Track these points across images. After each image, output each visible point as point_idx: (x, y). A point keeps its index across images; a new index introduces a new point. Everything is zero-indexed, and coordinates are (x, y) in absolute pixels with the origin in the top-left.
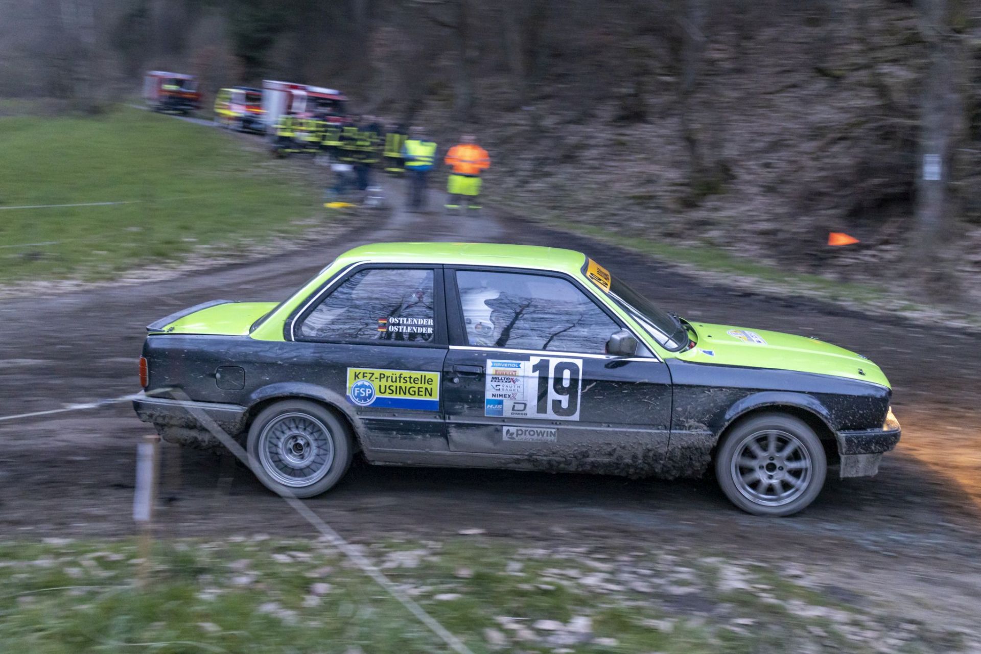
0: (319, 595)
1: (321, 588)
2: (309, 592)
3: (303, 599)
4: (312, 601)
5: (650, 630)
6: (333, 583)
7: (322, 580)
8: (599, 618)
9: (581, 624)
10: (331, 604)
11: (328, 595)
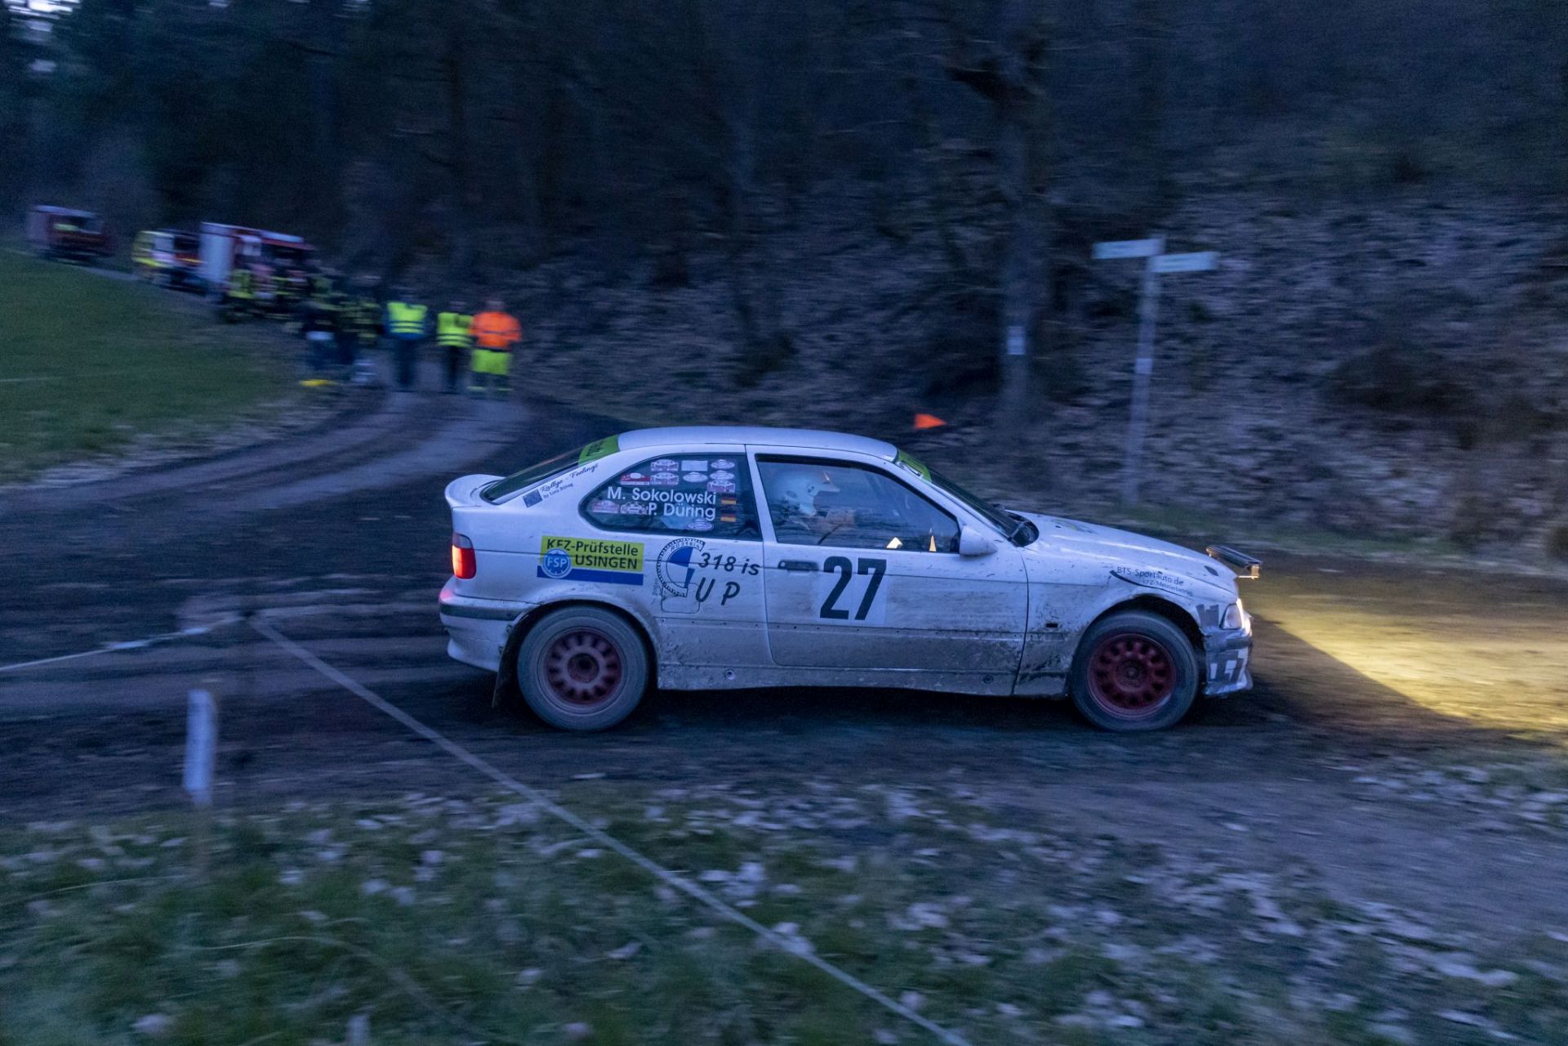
0: (431, 865)
1: (433, 856)
2: (419, 863)
3: (414, 872)
4: (425, 875)
5: (832, 871)
6: (447, 850)
7: (431, 846)
8: (772, 861)
9: (752, 871)
10: (449, 876)
11: (442, 864)
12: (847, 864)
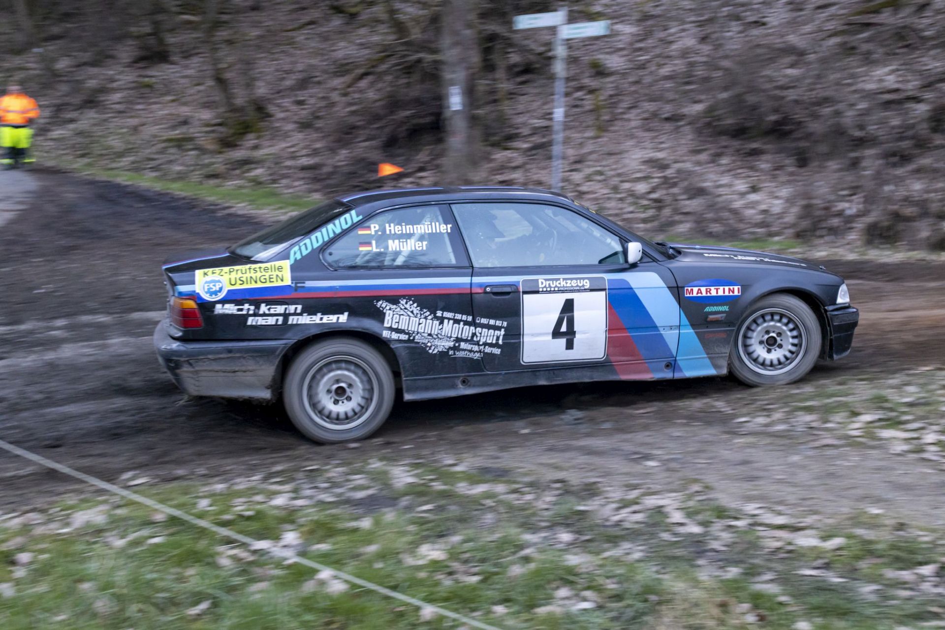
0: (23, 565)
1: (24, 557)
2: (13, 563)
3: (11, 572)
4: (20, 573)
6: (34, 551)
7: (21, 549)
9: (291, 537)
10: (40, 572)
11: (31, 563)
12: (366, 523)
